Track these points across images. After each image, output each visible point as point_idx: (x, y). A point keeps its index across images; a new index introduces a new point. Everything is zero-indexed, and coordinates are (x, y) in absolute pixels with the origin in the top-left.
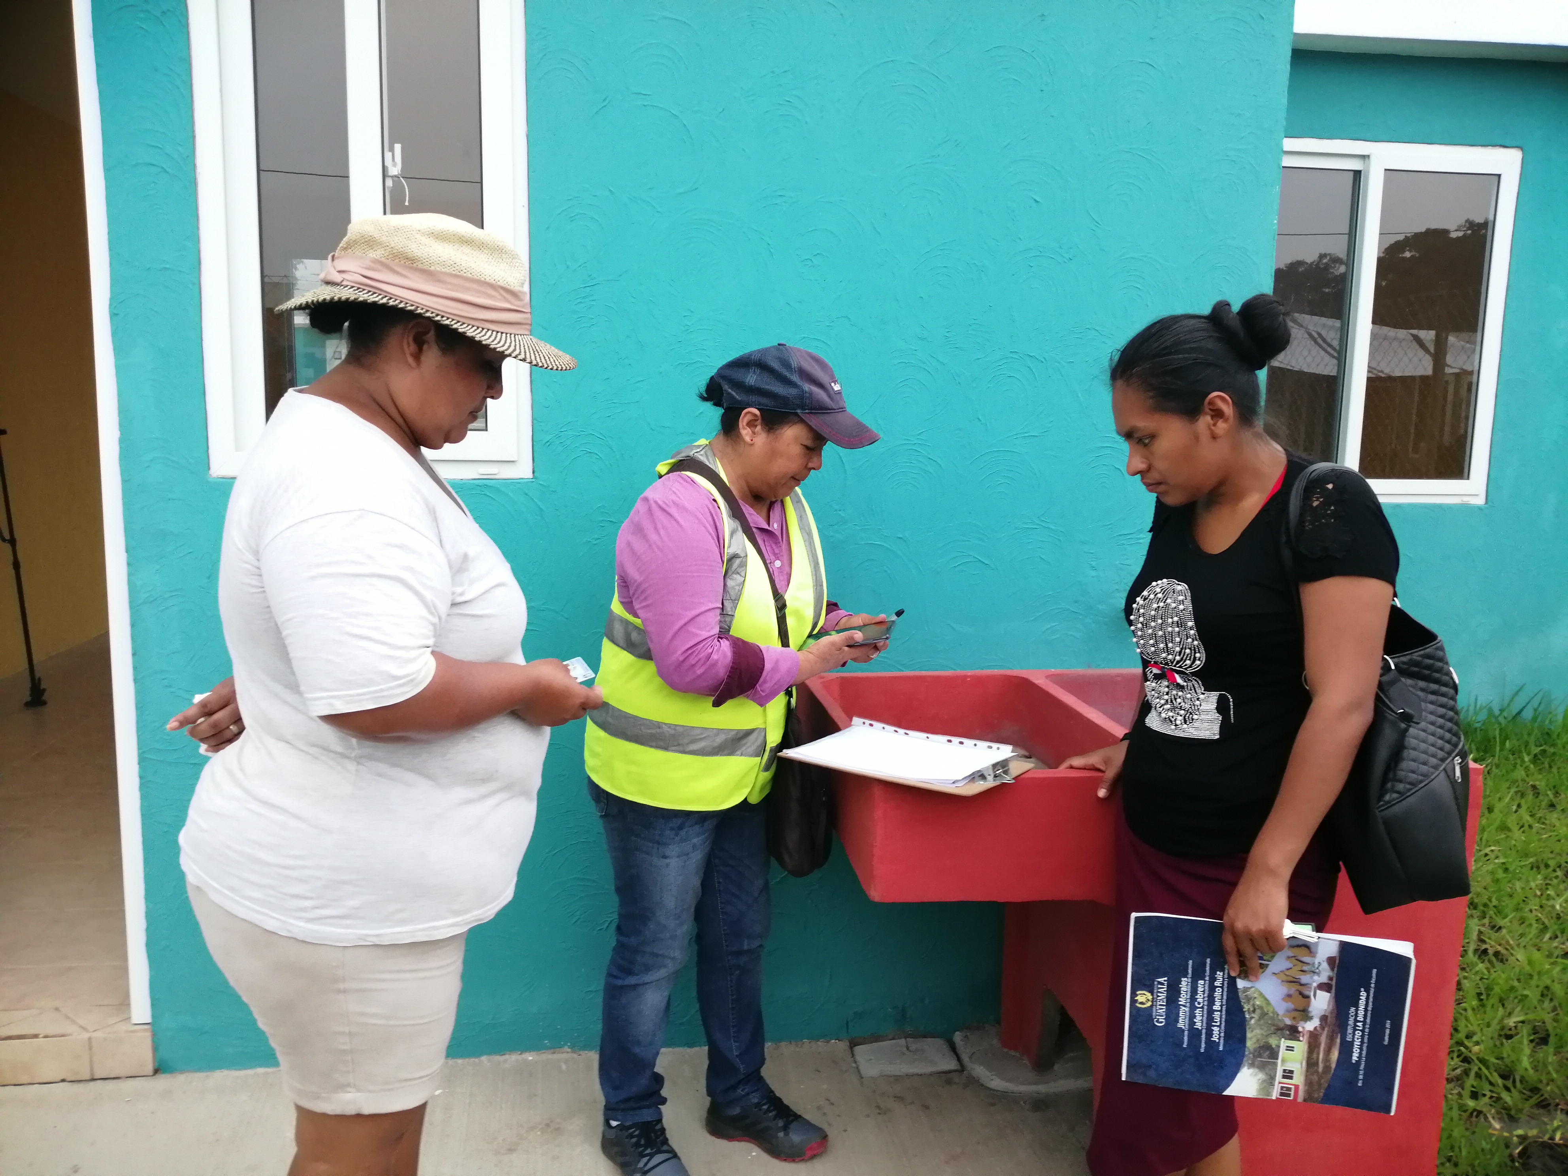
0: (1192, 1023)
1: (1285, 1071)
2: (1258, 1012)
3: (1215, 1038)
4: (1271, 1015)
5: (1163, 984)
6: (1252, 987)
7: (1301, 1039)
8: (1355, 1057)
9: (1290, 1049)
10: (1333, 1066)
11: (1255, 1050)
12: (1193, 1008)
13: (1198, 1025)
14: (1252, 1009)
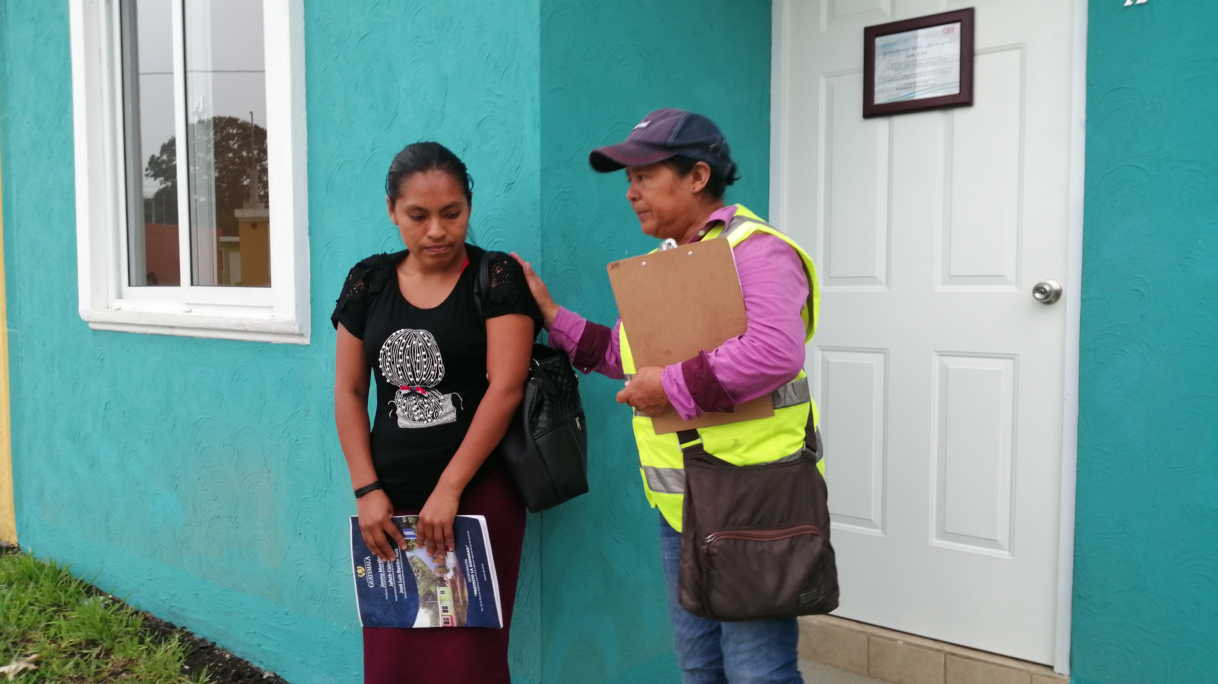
0: (388, 584)
1: (443, 607)
2: (420, 571)
3: (401, 592)
4: (428, 572)
5: (368, 561)
6: (414, 556)
7: (447, 585)
8: (476, 593)
9: (443, 592)
10: (467, 600)
11: (424, 596)
12: (387, 574)
13: (391, 584)
14: (417, 570)
